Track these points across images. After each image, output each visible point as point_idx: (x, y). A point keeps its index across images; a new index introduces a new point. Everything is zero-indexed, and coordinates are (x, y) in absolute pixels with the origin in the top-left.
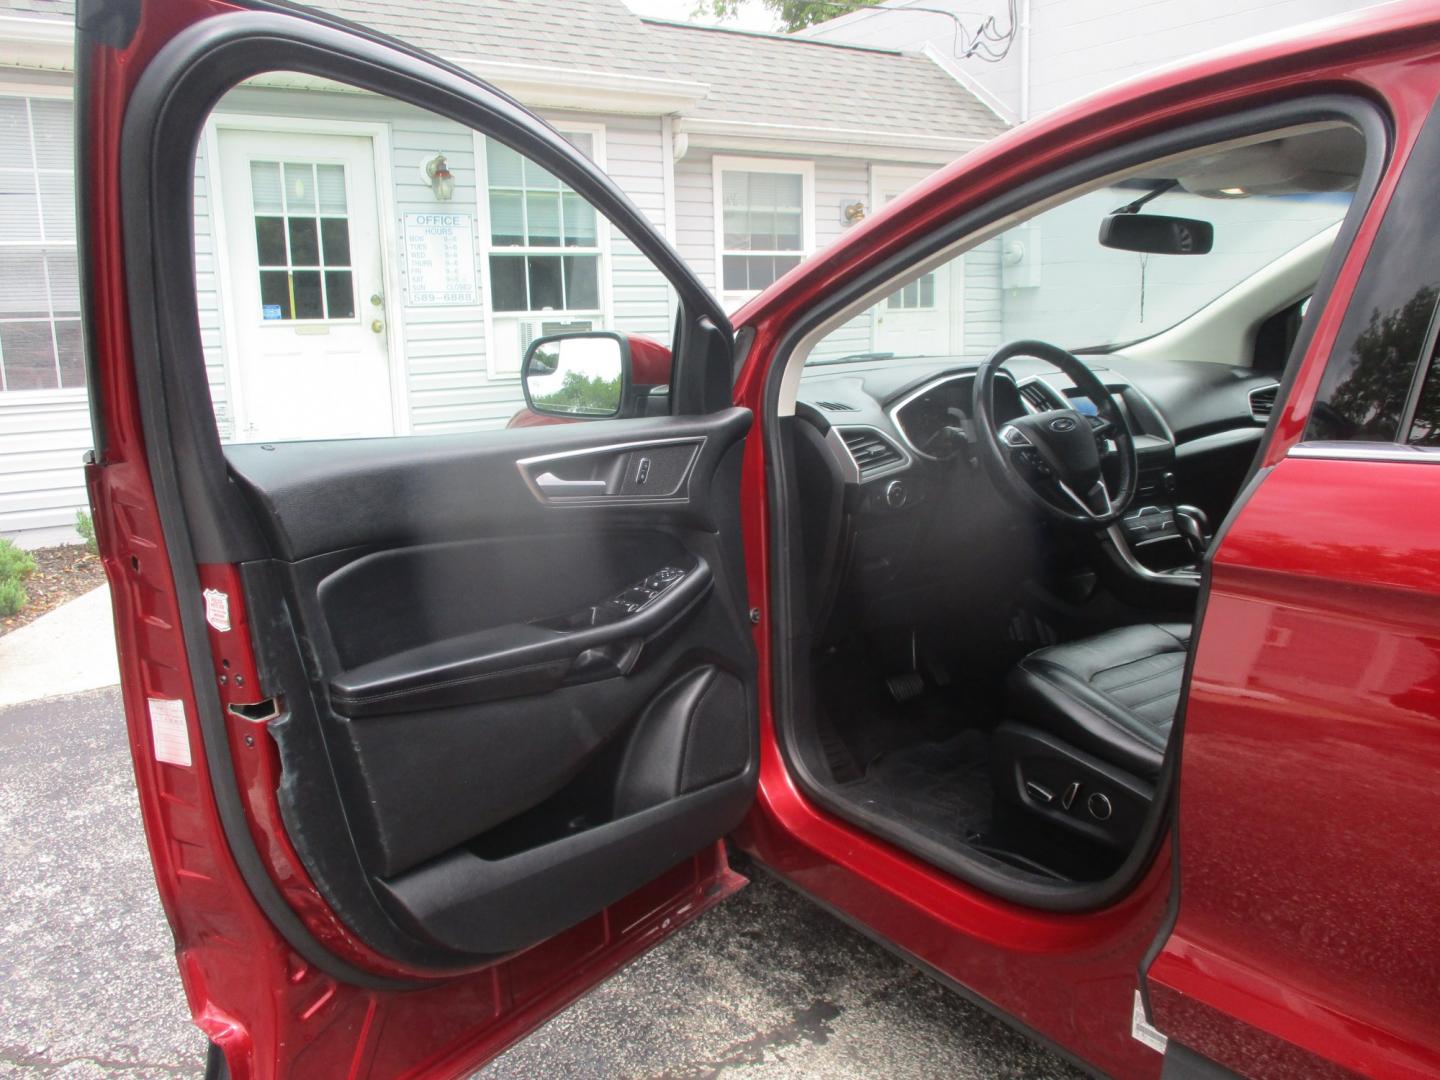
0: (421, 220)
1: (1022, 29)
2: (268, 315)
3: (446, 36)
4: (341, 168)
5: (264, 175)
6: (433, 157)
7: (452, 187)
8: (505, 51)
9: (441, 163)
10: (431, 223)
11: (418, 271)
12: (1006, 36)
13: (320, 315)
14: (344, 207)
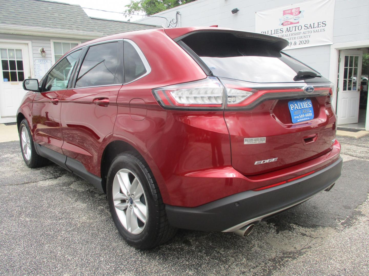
0: (39, 61)
1: (179, 22)
2: (5, 81)
3: (44, 23)
4: (21, 50)
5: (4, 52)
6: (41, 48)
7: (45, 54)
8: (57, 26)
9: (43, 49)
10: (41, 62)
11: (38, 72)
12: (176, 23)
13: (16, 81)
14: (22, 58)
